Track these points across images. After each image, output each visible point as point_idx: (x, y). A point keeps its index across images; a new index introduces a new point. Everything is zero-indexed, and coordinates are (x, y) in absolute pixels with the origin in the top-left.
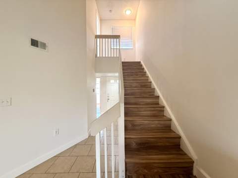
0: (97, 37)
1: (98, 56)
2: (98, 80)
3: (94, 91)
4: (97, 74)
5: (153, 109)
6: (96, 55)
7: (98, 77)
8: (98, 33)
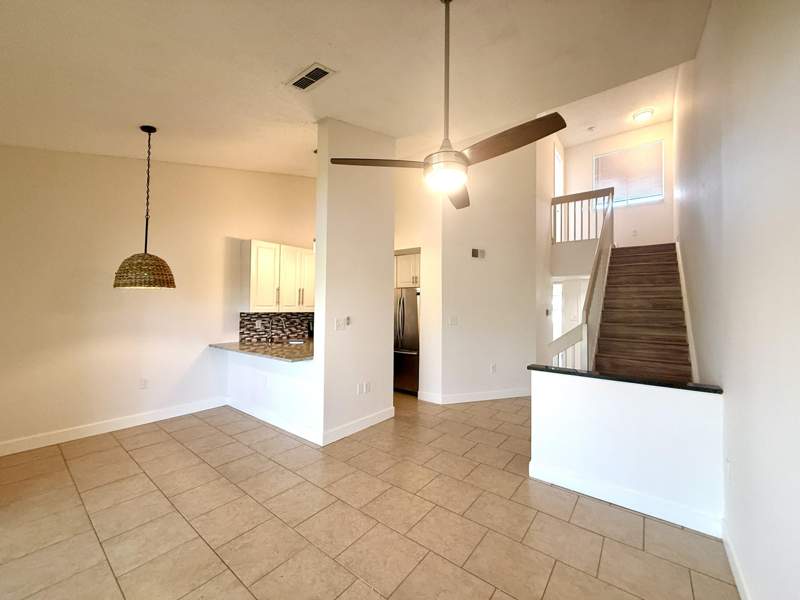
0: (556, 201)
1: (558, 240)
2: (557, 289)
3: (547, 312)
4: (555, 278)
5: (662, 347)
6: (554, 240)
7: (555, 283)
8: (559, 193)
